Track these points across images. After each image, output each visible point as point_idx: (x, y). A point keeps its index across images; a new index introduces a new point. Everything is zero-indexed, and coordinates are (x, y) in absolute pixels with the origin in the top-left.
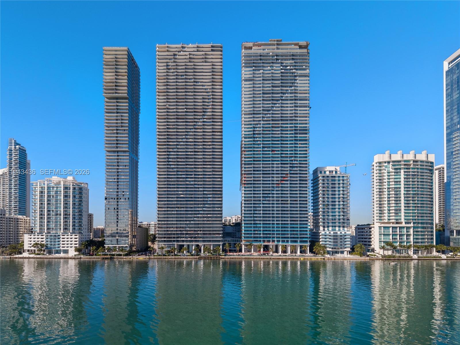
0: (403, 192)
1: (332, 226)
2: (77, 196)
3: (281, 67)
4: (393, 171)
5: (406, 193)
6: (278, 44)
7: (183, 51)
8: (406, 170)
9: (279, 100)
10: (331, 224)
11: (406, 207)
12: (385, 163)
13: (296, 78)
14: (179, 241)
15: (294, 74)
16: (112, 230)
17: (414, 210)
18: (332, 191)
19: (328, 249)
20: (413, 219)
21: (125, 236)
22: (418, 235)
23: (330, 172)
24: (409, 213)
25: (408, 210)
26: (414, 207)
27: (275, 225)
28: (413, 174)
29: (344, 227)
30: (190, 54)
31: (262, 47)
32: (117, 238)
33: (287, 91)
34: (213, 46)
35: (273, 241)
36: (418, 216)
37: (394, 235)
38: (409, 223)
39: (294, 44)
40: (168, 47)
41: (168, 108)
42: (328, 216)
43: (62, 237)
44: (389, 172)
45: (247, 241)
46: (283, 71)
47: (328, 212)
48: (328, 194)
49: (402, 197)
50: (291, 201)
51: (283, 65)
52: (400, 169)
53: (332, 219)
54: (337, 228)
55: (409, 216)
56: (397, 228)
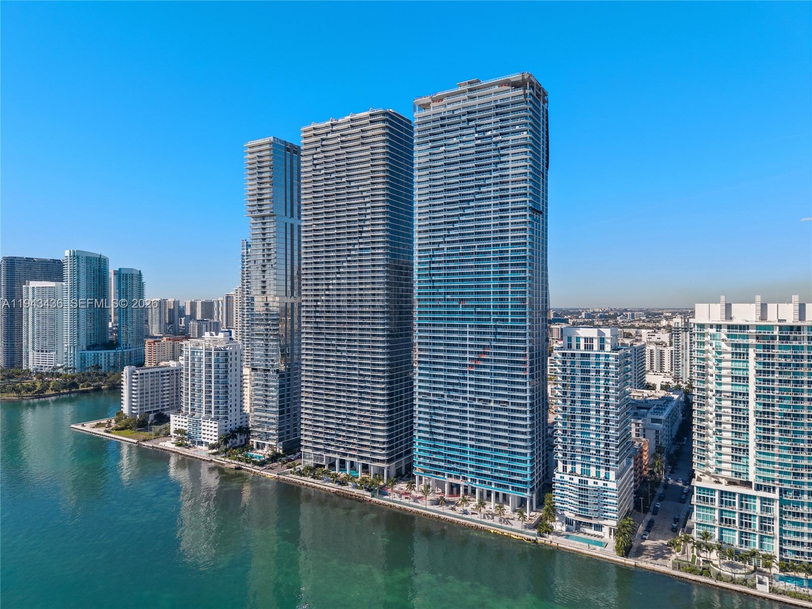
0: (752, 406)
1: (583, 464)
2: (222, 365)
3: (476, 135)
4: (729, 349)
5: (761, 409)
6: (470, 90)
7: (332, 131)
8: (761, 351)
9: (473, 200)
10: (580, 458)
11: (760, 445)
12: (711, 326)
13: (502, 152)
14: (328, 451)
15: (499, 146)
16: (261, 417)
17: (785, 456)
18: (583, 387)
19: (567, 514)
20: (781, 481)
21: (273, 429)
22: (798, 524)
23: (586, 339)
24: (768, 463)
25: (768, 454)
26: (785, 448)
27: (468, 449)
28: (783, 361)
29: (607, 469)
30: (342, 135)
31: (445, 101)
32: (265, 430)
33: (488, 182)
34: (371, 115)
35: (464, 478)
36: (798, 474)
37: (726, 511)
38: (768, 489)
39: (501, 84)
40: (314, 129)
41: (315, 230)
42: (574, 440)
43: (203, 424)
44: (720, 353)
45: (422, 470)
46: (479, 142)
47: (573, 433)
48: (573, 394)
49: (752, 420)
50: (495, 402)
51: (478, 129)
52: (747, 346)
53: (582, 449)
54: (593, 470)
55: (768, 471)
56: (734, 494)
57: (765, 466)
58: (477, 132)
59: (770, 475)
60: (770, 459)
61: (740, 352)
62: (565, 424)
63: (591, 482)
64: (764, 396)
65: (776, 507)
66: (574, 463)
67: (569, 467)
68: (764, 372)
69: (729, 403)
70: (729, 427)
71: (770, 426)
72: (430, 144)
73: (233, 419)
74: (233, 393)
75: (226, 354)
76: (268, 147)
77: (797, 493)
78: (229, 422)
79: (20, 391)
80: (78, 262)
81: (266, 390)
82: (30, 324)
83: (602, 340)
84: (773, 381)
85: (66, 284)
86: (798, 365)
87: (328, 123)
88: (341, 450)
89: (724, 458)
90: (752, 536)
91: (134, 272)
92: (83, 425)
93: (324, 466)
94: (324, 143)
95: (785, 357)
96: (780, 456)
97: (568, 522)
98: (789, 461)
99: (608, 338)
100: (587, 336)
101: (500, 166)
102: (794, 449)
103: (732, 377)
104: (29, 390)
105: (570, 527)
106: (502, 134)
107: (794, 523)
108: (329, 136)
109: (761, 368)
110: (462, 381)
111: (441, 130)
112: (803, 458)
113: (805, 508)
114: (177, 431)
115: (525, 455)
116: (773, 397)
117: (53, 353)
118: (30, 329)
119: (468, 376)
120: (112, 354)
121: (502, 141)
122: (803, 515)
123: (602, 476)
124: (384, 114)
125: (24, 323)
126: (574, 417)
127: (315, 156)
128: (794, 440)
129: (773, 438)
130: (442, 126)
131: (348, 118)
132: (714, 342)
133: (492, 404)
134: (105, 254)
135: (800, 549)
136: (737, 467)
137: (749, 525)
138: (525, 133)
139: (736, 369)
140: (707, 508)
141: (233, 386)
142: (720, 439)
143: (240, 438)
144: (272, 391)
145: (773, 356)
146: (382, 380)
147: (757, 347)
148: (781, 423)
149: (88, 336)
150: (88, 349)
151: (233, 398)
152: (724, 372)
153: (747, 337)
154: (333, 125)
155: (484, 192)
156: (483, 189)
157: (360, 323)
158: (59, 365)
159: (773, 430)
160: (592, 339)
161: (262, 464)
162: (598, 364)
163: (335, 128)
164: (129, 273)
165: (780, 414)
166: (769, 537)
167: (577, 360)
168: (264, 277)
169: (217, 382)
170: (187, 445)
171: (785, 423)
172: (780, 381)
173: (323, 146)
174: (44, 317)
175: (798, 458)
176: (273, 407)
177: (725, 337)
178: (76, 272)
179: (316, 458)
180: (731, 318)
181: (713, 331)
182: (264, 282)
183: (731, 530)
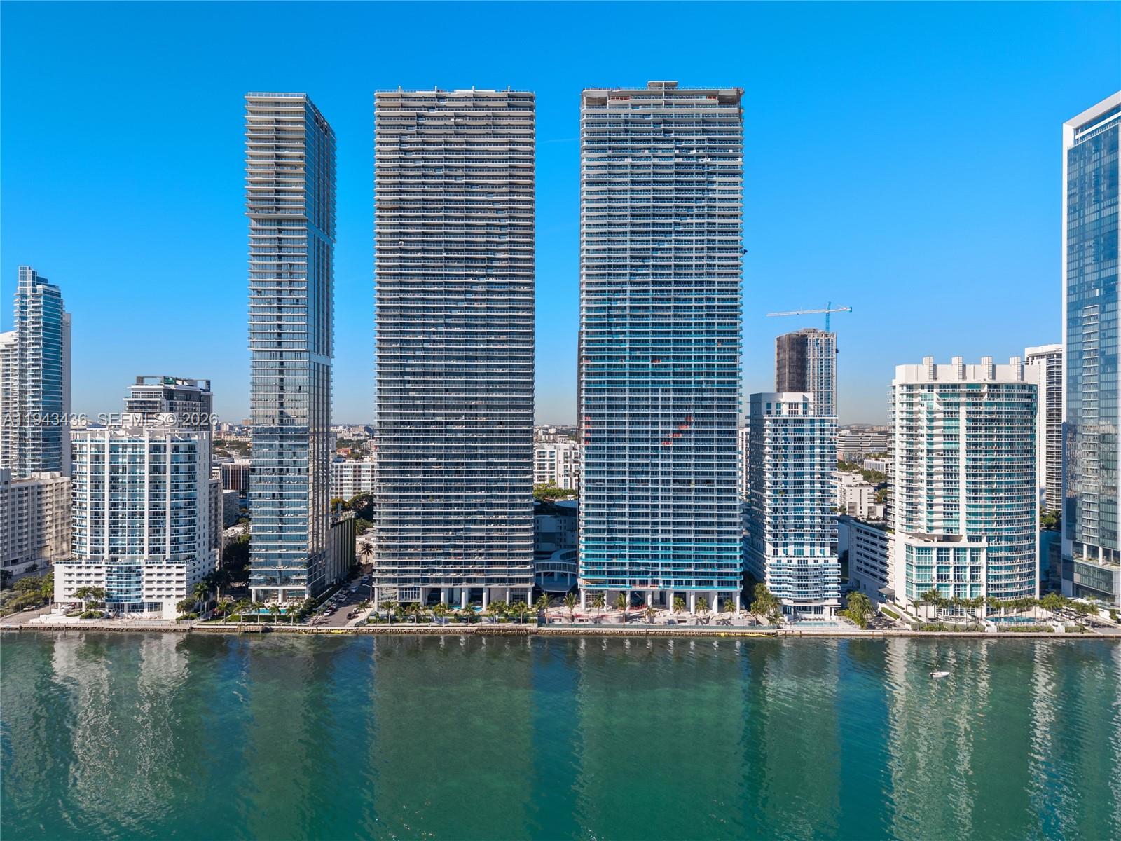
0: (963, 462)
1: (796, 544)
3: (677, 152)
4: (942, 408)
5: (970, 464)
6: (667, 94)
7: (439, 107)
8: (971, 409)
10: (793, 537)
11: (969, 499)
12: (922, 387)
13: (708, 178)
14: (430, 581)
15: (707, 170)
16: (267, 548)
17: (990, 506)
18: (796, 457)
19: (785, 601)
20: (987, 530)
21: (298, 564)
22: (998, 568)
23: (790, 405)
24: (976, 514)
25: (976, 506)
26: (989, 499)
27: (660, 544)
28: (988, 417)
29: (822, 545)
30: (457, 116)
31: (635, 100)
32: (281, 568)
33: (691, 211)
34: (510, 97)
35: (654, 582)
36: (999, 522)
37: (942, 567)
38: (977, 539)
40: (403, 97)
42: (786, 518)
43: (146, 571)
44: (931, 412)
45: (593, 582)
46: (680, 160)
47: (786, 510)
48: (786, 466)
49: (963, 475)
50: (697, 482)
51: (677, 144)
52: (958, 404)
53: (796, 526)
54: (807, 549)
55: (976, 522)
56: (948, 549)
57: (974, 518)
58: (677, 148)
59: (978, 526)
60: (978, 510)
61: (950, 411)
62: (775, 501)
63: (811, 561)
64: (973, 451)
65: (983, 555)
66: (786, 545)
67: (781, 550)
68: (973, 428)
69: (941, 462)
70: (941, 485)
71: (978, 479)
72: (610, 153)
73: (201, 558)
76: (301, 108)
77: (998, 539)
78: (197, 565)
83: (805, 405)
84: (980, 436)
86: (999, 420)
87: (433, 93)
88: (454, 575)
89: (935, 516)
90: (963, 588)
93: (421, 605)
94: (424, 121)
95: (989, 413)
97: (786, 610)
98: (992, 510)
99: (811, 403)
100: (792, 401)
101: (707, 194)
102: (995, 498)
103: (944, 436)
106: (709, 157)
107: (996, 568)
108: (432, 113)
109: (970, 424)
110: (651, 461)
111: (625, 136)
112: (1002, 506)
113: (1002, 552)
116: (980, 452)
119: (660, 453)
121: (710, 165)
122: (1001, 559)
126: (786, 492)
127: (404, 139)
128: (996, 491)
129: (980, 491)
130: (625, 131)
131: (470, 92)
132: (925, 402)
133: (692, 486)
135: (999, 591)
136: (949, 523)
137: (961, 577)
139: (948, 427)
142: (932, 498)
145: (980, 413)
147: (968, 404)
148: (986, 475)
151: (201, 523)
152: (935, 431)
153: (958, 395)
154: (439, 98)
159: (980, 483)
160: (797, 405)
161: (304, 618)
163: (443, 103)
165: (986, 467)
166: (978, 585)
170: (102, 615)
171: (990, 475)
172: (987, 436)
173: (420, 125)
175: (999, 506)
177: (937, 397)
179: (404, 595)
180: (939, 378)
181: (925, 391)
183: (945, 585)
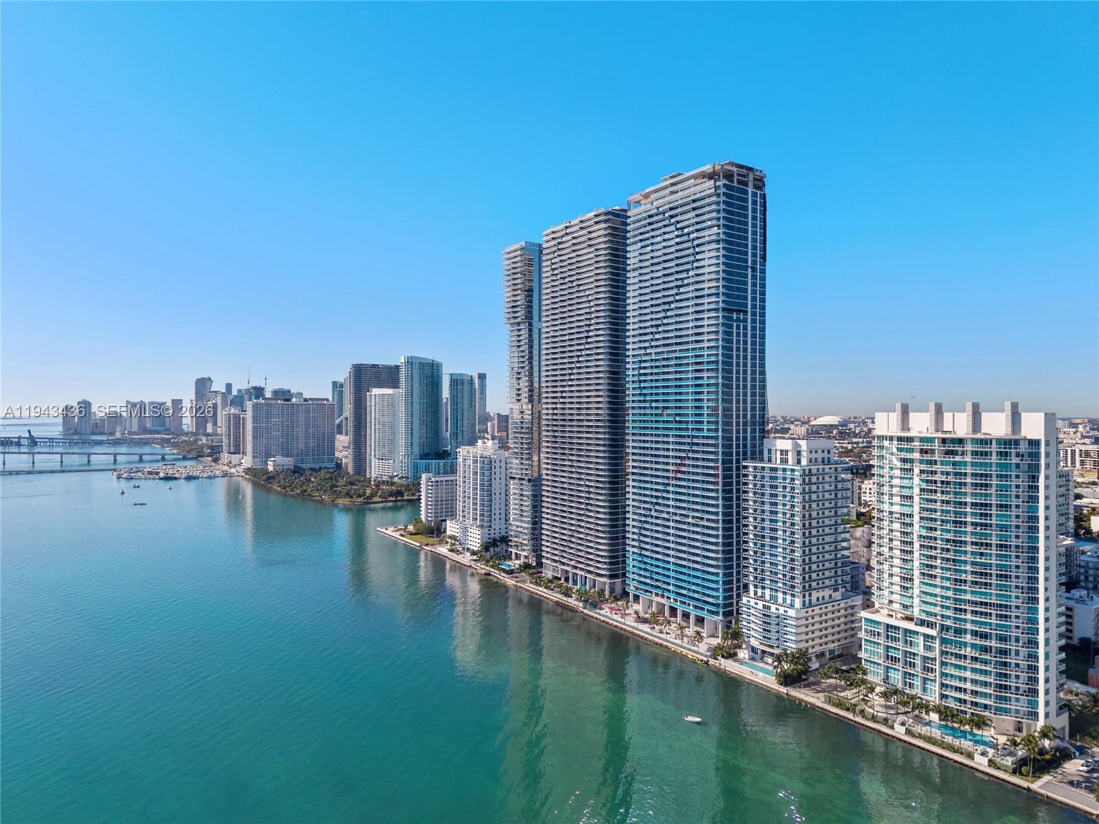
0: (917, 529)
1: (771, 589)
2: (487, 473)
3: (676, 233)
4: (899, 464)
5: (924, 533)
6: (673, 185)
7: (567, 234)
8: (924, 467)
9: (672, 302)
10: (768, 582)
11: (923, 574)
12: (886, 438)
13: (698, 250)
14: (563, 564)
15: (696, 242)
16: (519, 527)
17: (948, 589)
18: (771, 504)
19: (754, 643)
20: (943, 616)
21: (527, 539)
22: (960, 667)
23: (782, 452)
24: (931, 595)
25: (931, 585)
26: (948, 579)
27: (671, 567)
28: (944, 478)
29: (793, 596)
30: (574, 238)
31: (653, 196)
32: (521, 540)
33: (686, 282)
34: (596, 216)
35: (668, 598)
36: (961, 610)
37: (892, 647)
38: (930, 625)
39: (695, 177)
40: (553, 232)
41: (553, 337)
42: (763, 562)
43: (470, 530)
44: (892, 469)
45: (635, 587)
46: (678, 240)
47: (763, 554)
48: (763, 511)
49: (916, 545)
50: (693, 517)
51: (678, 226)
52: (912, 461)
53: (771, 572)
54: (780, 595)
55: (931, 604)
56: (899, 629)
57: (929, 599)
58: (677, 229)
59: (931, 609)
60: (932, 590)
61: (907, 468)
62: (756, 544)
63: (773, 608)
64: (927, 519)
65: (937, 646)
66: (763, 588)
67: (760, 591)
68: (928, 491)
69: (898, 526)
70: (899, 553)
71: (933, 553)
72: (640, 244)
73: (497, 527)
74: (498, 501)
75: (491, 461)
76: (519, 252)
77: (958, 632)
78: (492, 530)
79: (352, 497)
80: (412, 368)
81: (522, 500)
82: (373, 432)
84: (935, 501)
85: (401, 391)
86: (961, 484)
87: (563, 226)
88: (573, 563)
89: (895, 588)
90: (915, 678)
91: (465, 378)
92: (387, 529)
93: (560, 579)
94: (560, 247)
95: (948, 474)
96: (942, 587)
97: (754, 650)
98: (950, 594)
100: (782, 449)
101: (695, 264)
102: (956, 580)
103: (901, 496)
104: (360, 496)
105: (755, 655)
106: (697, 230)
107: (956, 666)
108: (564, 239)
109: (924, 486)
110: (665, 495)
111: (649, 228)
112: (965, 591)
113: (969, 649)
114: (450, 537)
115: (717, 574)
116: (935, 520)
117: (391, 461)
118: (373, 437)
119: (671, 489)
120: (442, 464)
121: (698, 238)
122: (965, 657)
123: (789, 602)
124: (606, 214)
125: (368, 431)
126: (763, 537)
127: (553, 261)
128: (956, 571)
129: (936, 567)
130: (650, 224)
131: (578, 219)
132: (888, 456)
133: (690, 520)
134: (437, 359)
135: (962, 696)
136: (905, 599)
137: (913, 665)
138: (716, 228)
139: (904, 487)
140: (875, 643)
141: (498, 494)
142: (892, 566)
143: (501, 548)
144: (526, 501)
145: (936, 473)
146: (603, 492)
147: (921, 462)
148: (943, 549)
149: (422, 445)
150: (421, 458)
151: (497, 507)
152: (895, 490)
153: (913, 451)
154: (567, 227)
155: (685, 293)
156: (682, 290)
157: (587, 432)
158: (395, 474)
159: (936, 558)
160: (786, 452)
161: (510, 572)
162: (785, 479)
163: (568, 231)
164: (459, 378)
165: (942, 540)
166: (932, 680)
167: (767, 474)
168: (519, 384)
169: (482, 490)
170: (458, 551)
171: (948, 550)
172: (943, 501)
173: (559, 250)
174: (384, 425)
175: (961, 591)
176: (526, 517)
177: (895, 450)
178: (410, 378)
179: (554, 570)
180: (909, 430)
182: (519, 390)
183: (895, 669)
